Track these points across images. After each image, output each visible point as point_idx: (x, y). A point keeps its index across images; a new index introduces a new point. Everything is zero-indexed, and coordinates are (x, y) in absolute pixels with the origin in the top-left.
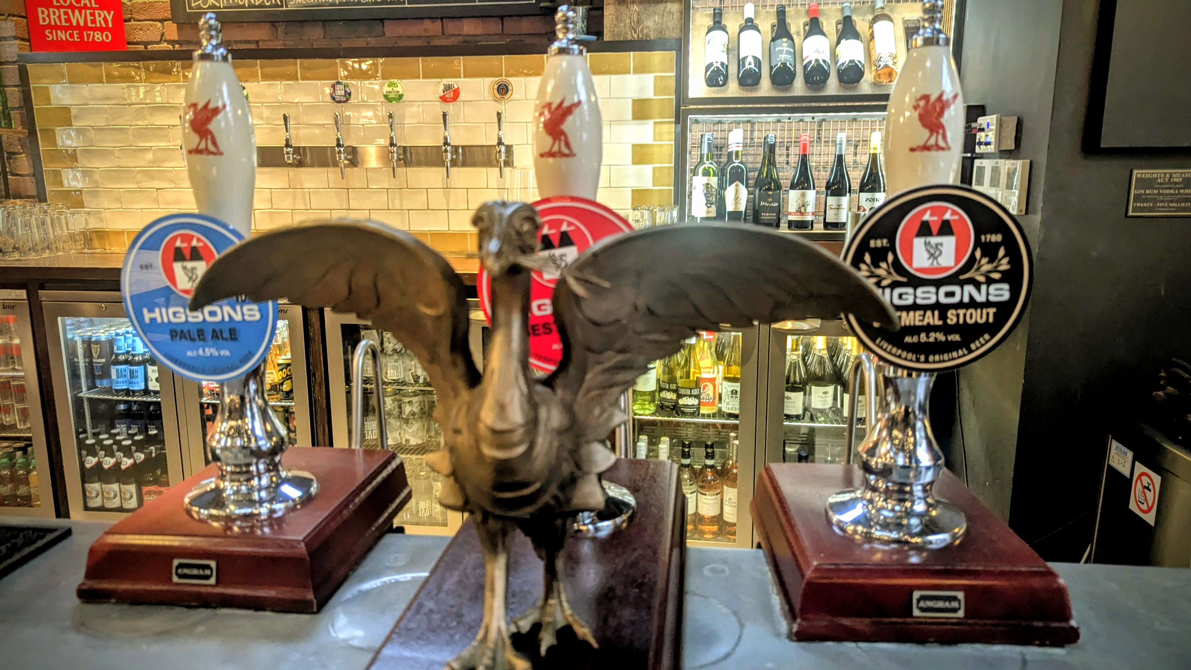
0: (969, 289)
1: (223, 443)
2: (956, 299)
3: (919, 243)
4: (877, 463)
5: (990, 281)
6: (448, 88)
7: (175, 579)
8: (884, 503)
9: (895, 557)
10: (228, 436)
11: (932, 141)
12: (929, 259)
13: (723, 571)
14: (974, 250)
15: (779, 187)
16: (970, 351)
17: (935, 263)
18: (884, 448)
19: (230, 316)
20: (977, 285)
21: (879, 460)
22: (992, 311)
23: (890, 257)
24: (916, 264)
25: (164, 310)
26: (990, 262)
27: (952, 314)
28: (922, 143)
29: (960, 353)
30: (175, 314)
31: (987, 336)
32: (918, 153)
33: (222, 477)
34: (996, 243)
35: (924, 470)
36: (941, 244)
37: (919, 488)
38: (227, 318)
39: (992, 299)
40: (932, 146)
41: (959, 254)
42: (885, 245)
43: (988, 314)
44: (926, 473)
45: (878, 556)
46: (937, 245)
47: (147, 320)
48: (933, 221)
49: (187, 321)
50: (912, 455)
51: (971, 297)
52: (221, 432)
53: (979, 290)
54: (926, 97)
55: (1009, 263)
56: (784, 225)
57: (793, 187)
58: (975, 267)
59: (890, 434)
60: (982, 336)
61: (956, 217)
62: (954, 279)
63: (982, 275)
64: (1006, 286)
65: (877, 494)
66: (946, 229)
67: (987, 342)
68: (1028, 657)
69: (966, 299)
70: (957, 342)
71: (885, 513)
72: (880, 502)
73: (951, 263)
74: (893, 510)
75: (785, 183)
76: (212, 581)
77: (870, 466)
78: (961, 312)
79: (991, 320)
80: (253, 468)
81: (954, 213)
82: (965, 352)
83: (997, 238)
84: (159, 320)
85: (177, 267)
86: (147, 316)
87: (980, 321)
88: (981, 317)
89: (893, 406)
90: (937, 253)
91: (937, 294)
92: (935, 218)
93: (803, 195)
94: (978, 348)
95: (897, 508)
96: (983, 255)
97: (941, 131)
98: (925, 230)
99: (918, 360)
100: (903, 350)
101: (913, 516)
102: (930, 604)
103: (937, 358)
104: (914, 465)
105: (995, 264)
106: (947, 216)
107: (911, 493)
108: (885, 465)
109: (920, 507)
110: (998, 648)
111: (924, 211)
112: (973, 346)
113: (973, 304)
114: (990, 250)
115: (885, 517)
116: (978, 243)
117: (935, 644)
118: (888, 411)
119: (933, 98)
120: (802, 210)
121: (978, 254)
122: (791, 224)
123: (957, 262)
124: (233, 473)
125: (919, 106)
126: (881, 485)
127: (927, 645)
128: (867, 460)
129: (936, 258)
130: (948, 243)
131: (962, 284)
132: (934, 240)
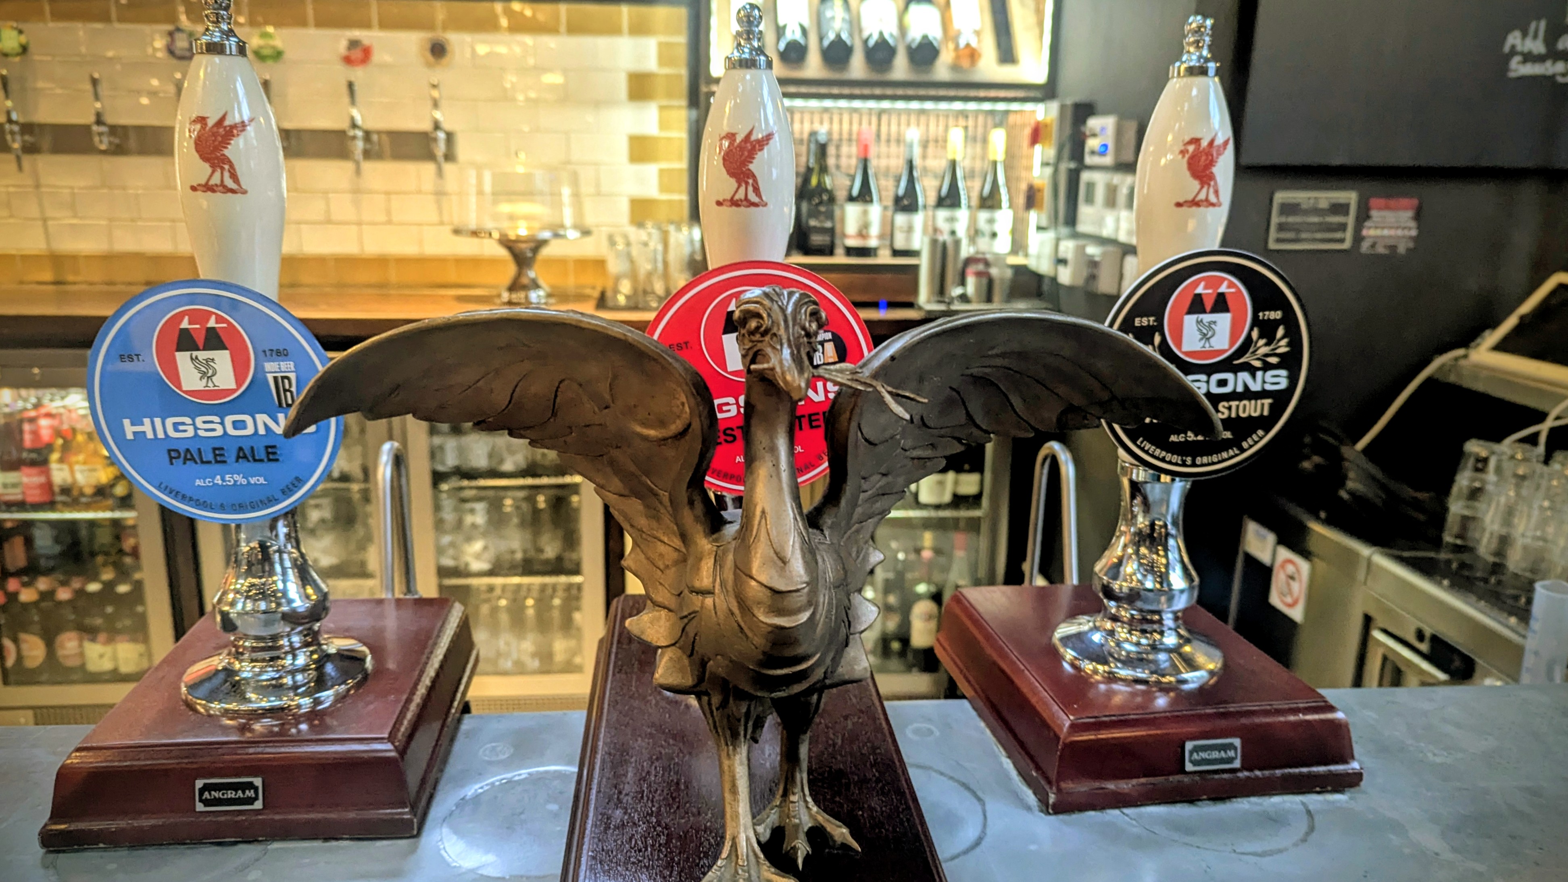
0: (1244, 376)
1: (239, 606)
2: (1228, 389)
3: (1190, 320)
4: (1121, 587)
5: (1267, 367)
6: (354, 44)
7: (200, 807)
8: (1128, 635)
9: (1139, 699)
10: (247, 597)
11: (1202, 196)
12: (1201, 339)
13: (931, 732)
14: (1251, 329)
15: (832, 200)
16: (1243, 450)
17: (1207, 345)
18: (1130, 567)
19: (266, 426)
20: (1252, 371)
21: (1124, 584)
22: (1267, 402)
23: (1157, 339)
24: (1185, 348)
25: (158, 421)
26: (1267, 344)
27: (1224, 407)
28: (1190, 197)
29: (1231, 453)
30: (176, 426)
31: (1260, 432)
32: (1184, 209)
33: (238, 655)
34: (1275, 320)
35: (1177, 593)
36: (1215, 322)
37: (1170, 616)
38: (262, 431)
39: (1268, 387)
40: (1202, 201)
41: (1234, 336)
42: (1151, 323)
43: (1263, 405)
44: (1180, 597)
45: (1117, 700)
46: (1210, 323)
47: (130, 436)
48: (1207, 294)
49: (196, 435)
50: (1163, 578)
51: (1246, 386)
52: (237, 592)
53: (1254, 376)
54: (1196, 141)
55: (1289, 345)
56: (839, 251)
57: (851, 199)
58: (1251, 350)
59: (1137, 552)
60: (1255, 432)
61: (1233, 290)
62: (1229, 365)
63: (1258, 359)
64: (1284, 373)
65: (1119, 624)
66: (1221, 304)
67: (1261, 438)
68: (1311, 807)
69: (1240, 389)
70: (1228, 439)
71: (1127, 646)
72: (1122, 633)
73: (1226, 346)
74: (1138, 644)
75: (841, 195)
76: (258, 805)
77: (1112, 590)
78: (1234, 404)
79: (1266, 413)
80: (284, 642)
81: (1231, 285)
82: (1237, 452)
83: (1276, 315)
84: (150, 435)
85: (183, 359)
86: (129, 430)
87: (1254, 414)
88: (1255, 411)
89: (1140, 519)
90: (1210, 334)
91: (1208, 382)
92: (1210, 291)
93: (865, 213)
94: (1251, 446)
95: (1144, 641)
96: (1261, 337)
97: (1212, 183)
98: (1197, 305)
99: (1184, 464)
100: (1168, 452)
101: (1161, 650)
102: (1204, 755)
103: (1205, 460)
104: (1166, 588)
105: (1272, 347)
106: (1223, 289)
107: (1160, 622)
108: (1131, 589)
109: (1170, 640)
110: (1276, 799)
111: (1196, 284)
112: (1245, 445)
113: (1248, 394)
114: (1268, 330)
115: (1128, 653)
116: (1256, 322)
117: (1207, 802)
118: (1135, 524)
119: (1204, 143)
120: (864, 232)
121: (1255, 334)
122: (850, 251)
123: (1232, 344)
124: (254, 649)
125: (1187, 151)
126: (1125, 614)
127: (1200, 803)
128: (1109, 583)
129: (1208, 339)
130: (1223, 321)
131: (1235, 370)
132: (1207, 318)
